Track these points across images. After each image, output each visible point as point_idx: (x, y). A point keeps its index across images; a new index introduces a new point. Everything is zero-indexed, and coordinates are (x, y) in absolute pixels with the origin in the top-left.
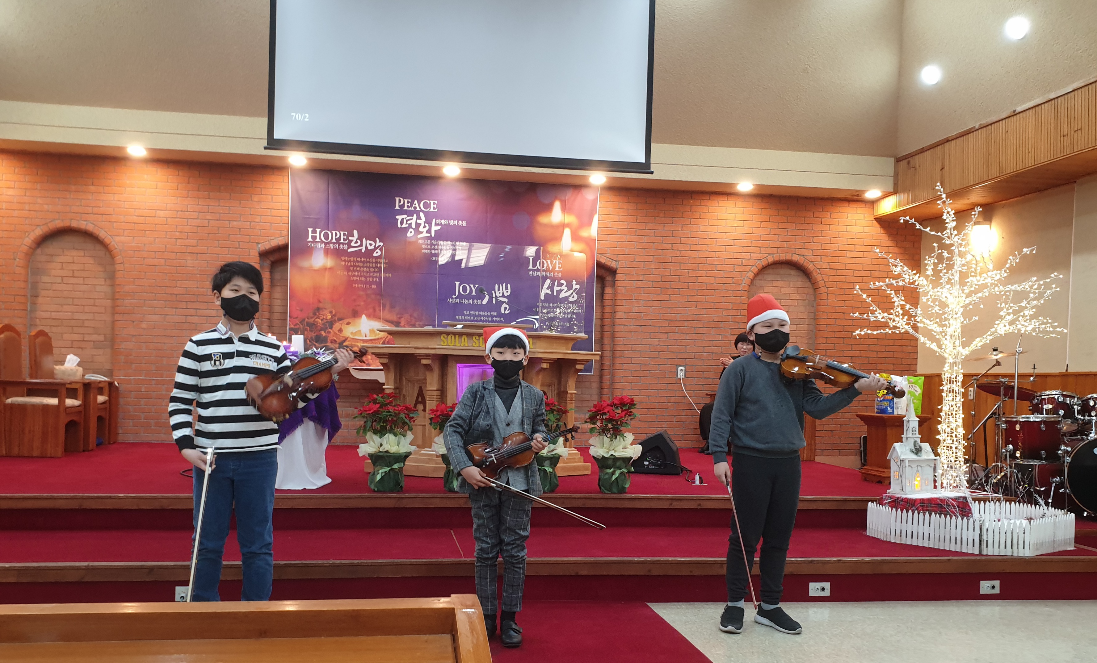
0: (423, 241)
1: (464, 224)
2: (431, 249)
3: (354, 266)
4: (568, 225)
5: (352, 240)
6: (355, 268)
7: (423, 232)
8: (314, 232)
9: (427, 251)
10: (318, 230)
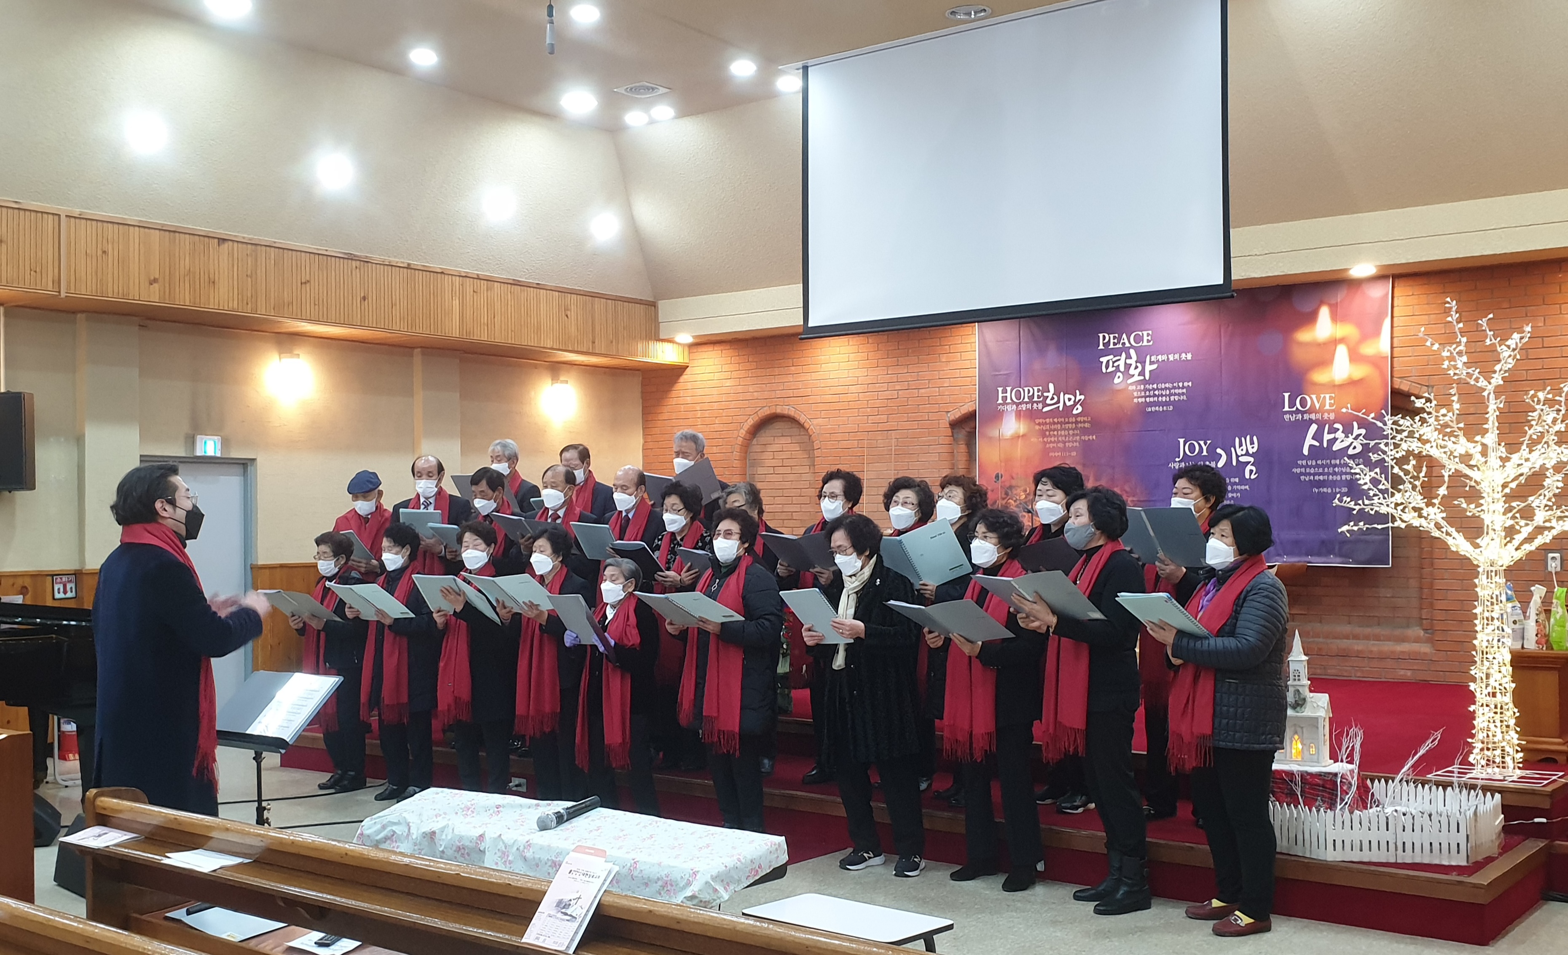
0: (1134, 387)
1: (1189, 356)
2: (1146, 397)
3: (1050, 430)
4: (1342, 340)
5: (1048, 397)
6: (1052, 433)
7: (1133, 375)
8: (1005, 391)
9: (1140, 400)
10: (1009, 389)
